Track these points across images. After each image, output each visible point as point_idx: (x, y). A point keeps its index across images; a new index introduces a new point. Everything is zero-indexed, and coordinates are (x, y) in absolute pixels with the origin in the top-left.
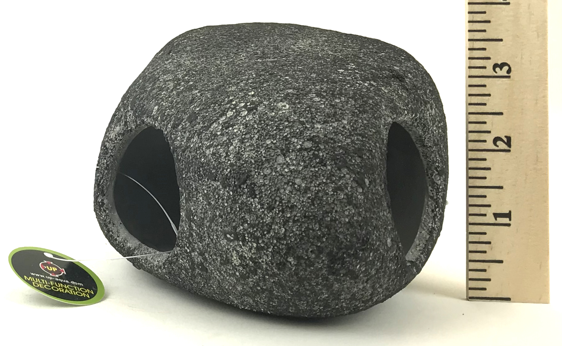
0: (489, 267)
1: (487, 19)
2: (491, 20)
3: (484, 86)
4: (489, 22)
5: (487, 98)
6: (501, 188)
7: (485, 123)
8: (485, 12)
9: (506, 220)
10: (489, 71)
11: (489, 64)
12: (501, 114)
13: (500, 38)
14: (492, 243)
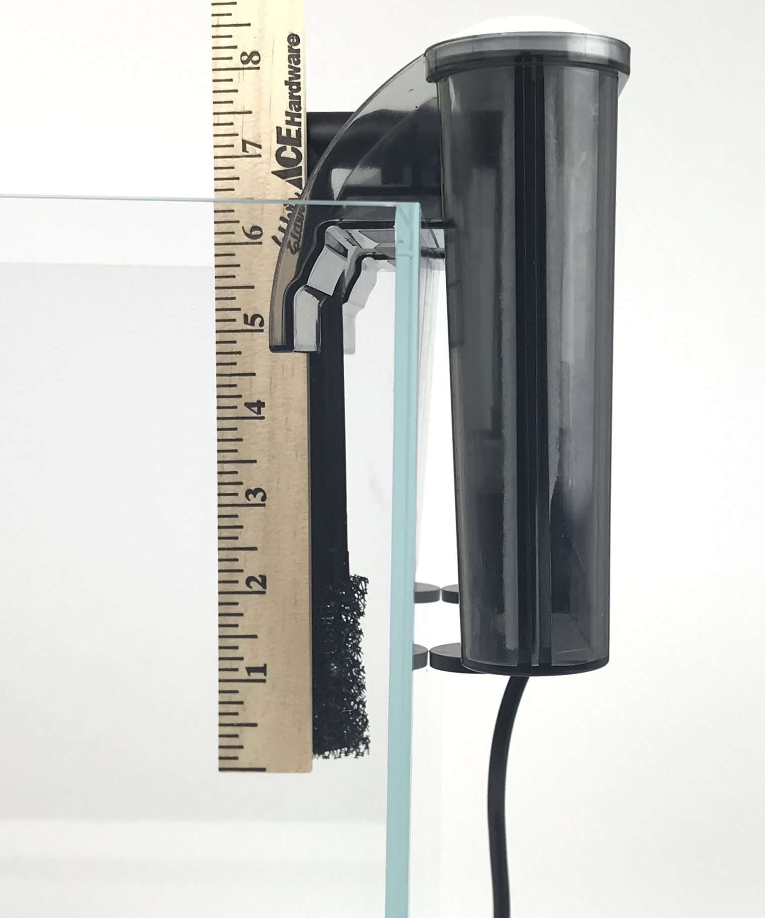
0: (241, 732)
1: (238, 437)
2: (243, 438)
3: (236, 516)
4: (241, 440)
5: (239, 530)
6: (255, 637)
7: (236, 560)
8: (236, 429)
9: (260, 676)
10: (241, 499)
11: (241, 490)
12: (255, 549)
13: (253, 459)
14: (245, 703)
